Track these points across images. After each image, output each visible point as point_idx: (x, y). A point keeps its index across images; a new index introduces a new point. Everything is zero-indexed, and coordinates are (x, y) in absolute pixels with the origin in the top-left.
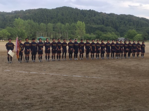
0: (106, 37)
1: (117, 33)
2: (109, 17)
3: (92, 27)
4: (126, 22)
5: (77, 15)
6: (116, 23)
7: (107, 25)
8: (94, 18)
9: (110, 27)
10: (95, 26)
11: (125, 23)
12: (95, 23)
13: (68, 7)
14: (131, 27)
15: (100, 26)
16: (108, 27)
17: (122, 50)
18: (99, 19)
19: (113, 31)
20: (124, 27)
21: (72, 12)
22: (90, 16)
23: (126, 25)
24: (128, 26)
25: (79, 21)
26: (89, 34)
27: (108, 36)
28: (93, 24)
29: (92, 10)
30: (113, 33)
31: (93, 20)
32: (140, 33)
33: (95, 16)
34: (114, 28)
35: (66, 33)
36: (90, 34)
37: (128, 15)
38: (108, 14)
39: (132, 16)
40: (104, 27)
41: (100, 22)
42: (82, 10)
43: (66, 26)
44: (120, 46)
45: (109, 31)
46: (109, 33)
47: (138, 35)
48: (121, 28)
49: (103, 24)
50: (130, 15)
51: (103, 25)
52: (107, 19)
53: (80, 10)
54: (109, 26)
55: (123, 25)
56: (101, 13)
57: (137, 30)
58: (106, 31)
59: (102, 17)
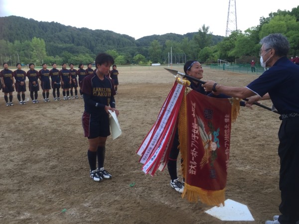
0: (76, 60)
1: (92, 55)
2: (81, 33)
3: (57, 47)
4: (104, 40)
5: (34, 30)
6: (90, 42)
7: (78, 45)
8: (59, 34)
9: (83, 47)
10: (61, 45)
11: (102, 41)
12: (61, 41)
13: (19, 18)
14: (110, 46)
15: (68, 45)
16: (79, 47)
17: (75, 81)
18: (67, 36)
19: (87, 52)
20: (101, 46)
21: (26, 25)
22: (54, 32)
23: (104, 44)
24: (106, 45)
25: (35, 38)
26: (53, 57)
27: (80, 59)
28: (58, 43)
29: (55, 22)
30: (87, 55)
31: (59, 37)
32: (122, 55)
33: (60, 31)
34: (89, 48)
35: (16, 55)
36: (55, 57)
37: (106, 31)
38: (79, 29)
39: (111, 32)
40: (75, 46)
41: (68, 39)
42: (41, 22)
43: (15, 45)
44: (69, 75)
45: (81, 52)
46: (81, 55)
47: (120, 57)
48: (98, 48)
49: (73, 42)
50: (108, 31)
51: (73, 45)
52: (78, 35)
53: (37, 21)
54: (82, 45)
55: (100, 45)
56: (69, 27)
57: (119, 51)
58: (78, 52)
59: (70, 33)
